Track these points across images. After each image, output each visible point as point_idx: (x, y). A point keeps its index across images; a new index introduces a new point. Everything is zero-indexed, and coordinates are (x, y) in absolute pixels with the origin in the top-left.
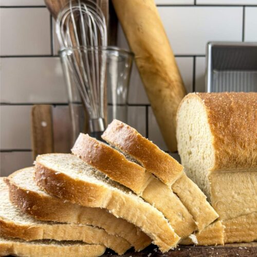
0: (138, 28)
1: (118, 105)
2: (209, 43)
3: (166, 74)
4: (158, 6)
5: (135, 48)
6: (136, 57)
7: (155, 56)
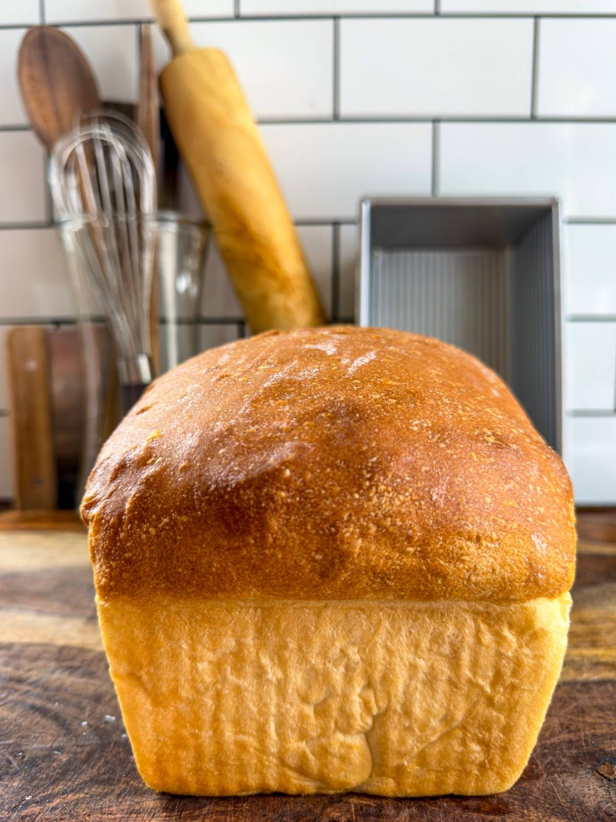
0: (218, 171)
1: (179, 322)
2: (362, 201)
3: (277, 264)
4: (262, 122)
5: (214, 212)
6: (217, 229)
7: (254, 227)
